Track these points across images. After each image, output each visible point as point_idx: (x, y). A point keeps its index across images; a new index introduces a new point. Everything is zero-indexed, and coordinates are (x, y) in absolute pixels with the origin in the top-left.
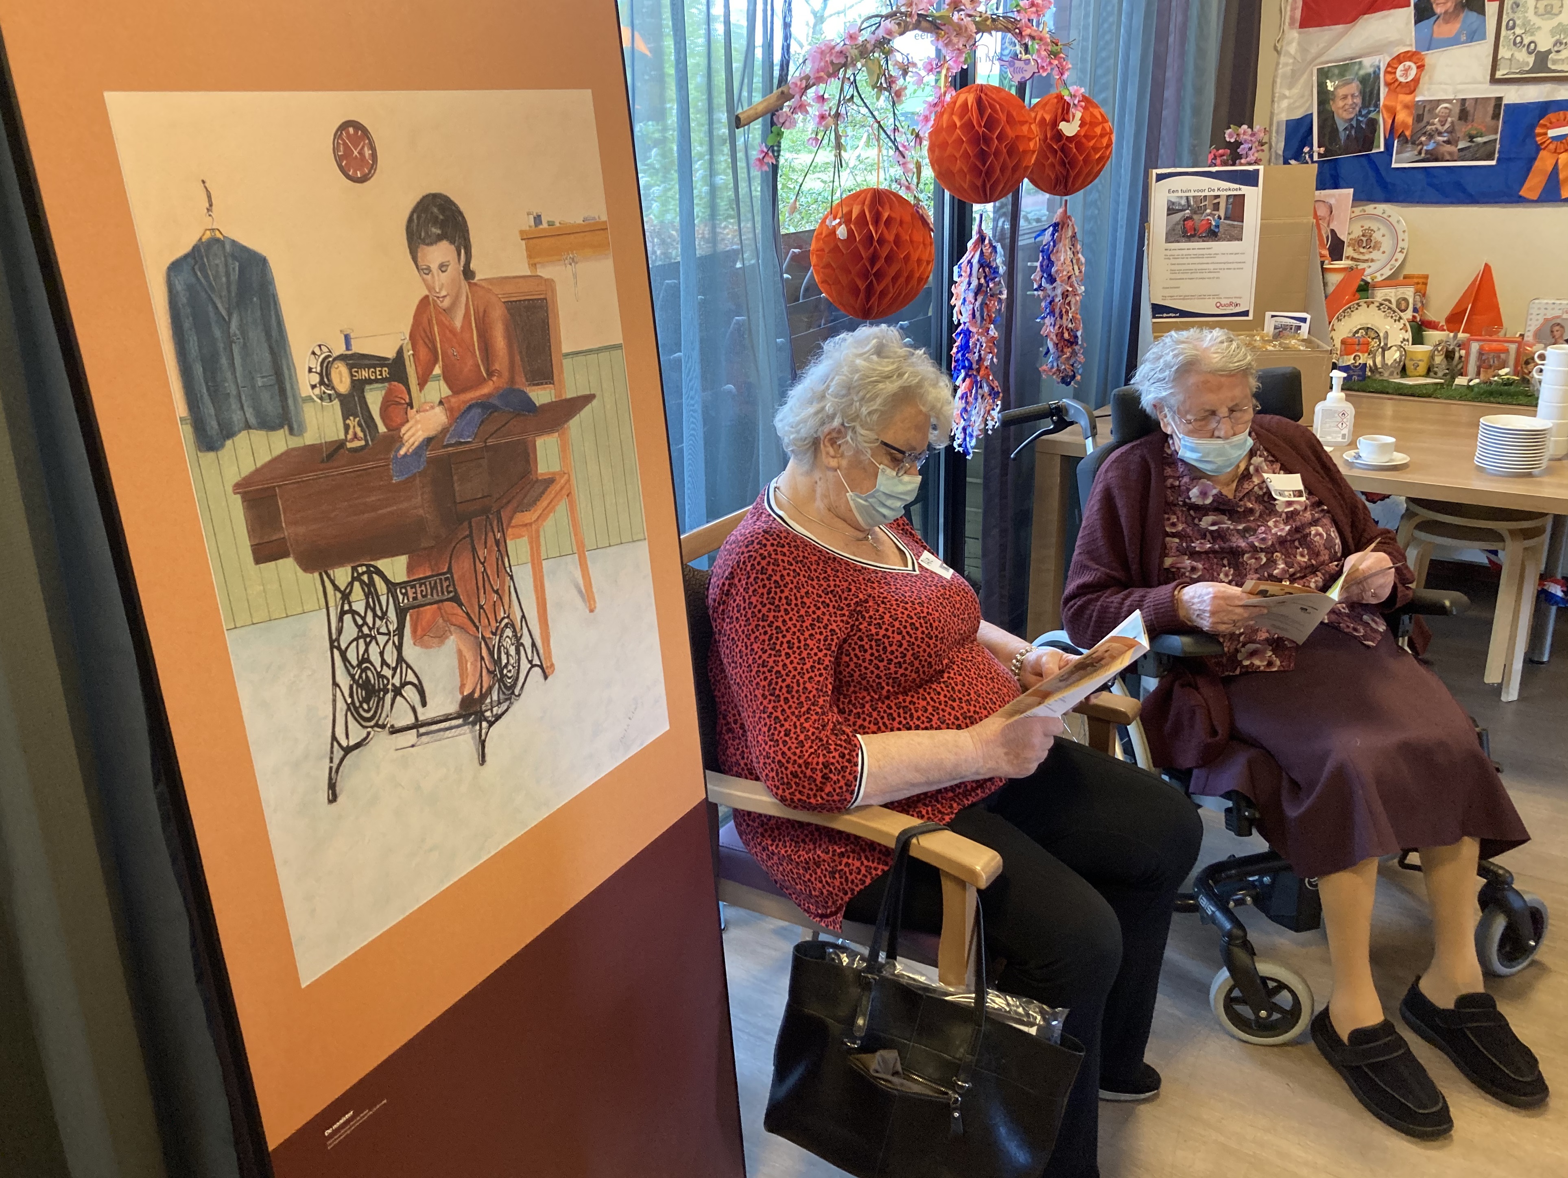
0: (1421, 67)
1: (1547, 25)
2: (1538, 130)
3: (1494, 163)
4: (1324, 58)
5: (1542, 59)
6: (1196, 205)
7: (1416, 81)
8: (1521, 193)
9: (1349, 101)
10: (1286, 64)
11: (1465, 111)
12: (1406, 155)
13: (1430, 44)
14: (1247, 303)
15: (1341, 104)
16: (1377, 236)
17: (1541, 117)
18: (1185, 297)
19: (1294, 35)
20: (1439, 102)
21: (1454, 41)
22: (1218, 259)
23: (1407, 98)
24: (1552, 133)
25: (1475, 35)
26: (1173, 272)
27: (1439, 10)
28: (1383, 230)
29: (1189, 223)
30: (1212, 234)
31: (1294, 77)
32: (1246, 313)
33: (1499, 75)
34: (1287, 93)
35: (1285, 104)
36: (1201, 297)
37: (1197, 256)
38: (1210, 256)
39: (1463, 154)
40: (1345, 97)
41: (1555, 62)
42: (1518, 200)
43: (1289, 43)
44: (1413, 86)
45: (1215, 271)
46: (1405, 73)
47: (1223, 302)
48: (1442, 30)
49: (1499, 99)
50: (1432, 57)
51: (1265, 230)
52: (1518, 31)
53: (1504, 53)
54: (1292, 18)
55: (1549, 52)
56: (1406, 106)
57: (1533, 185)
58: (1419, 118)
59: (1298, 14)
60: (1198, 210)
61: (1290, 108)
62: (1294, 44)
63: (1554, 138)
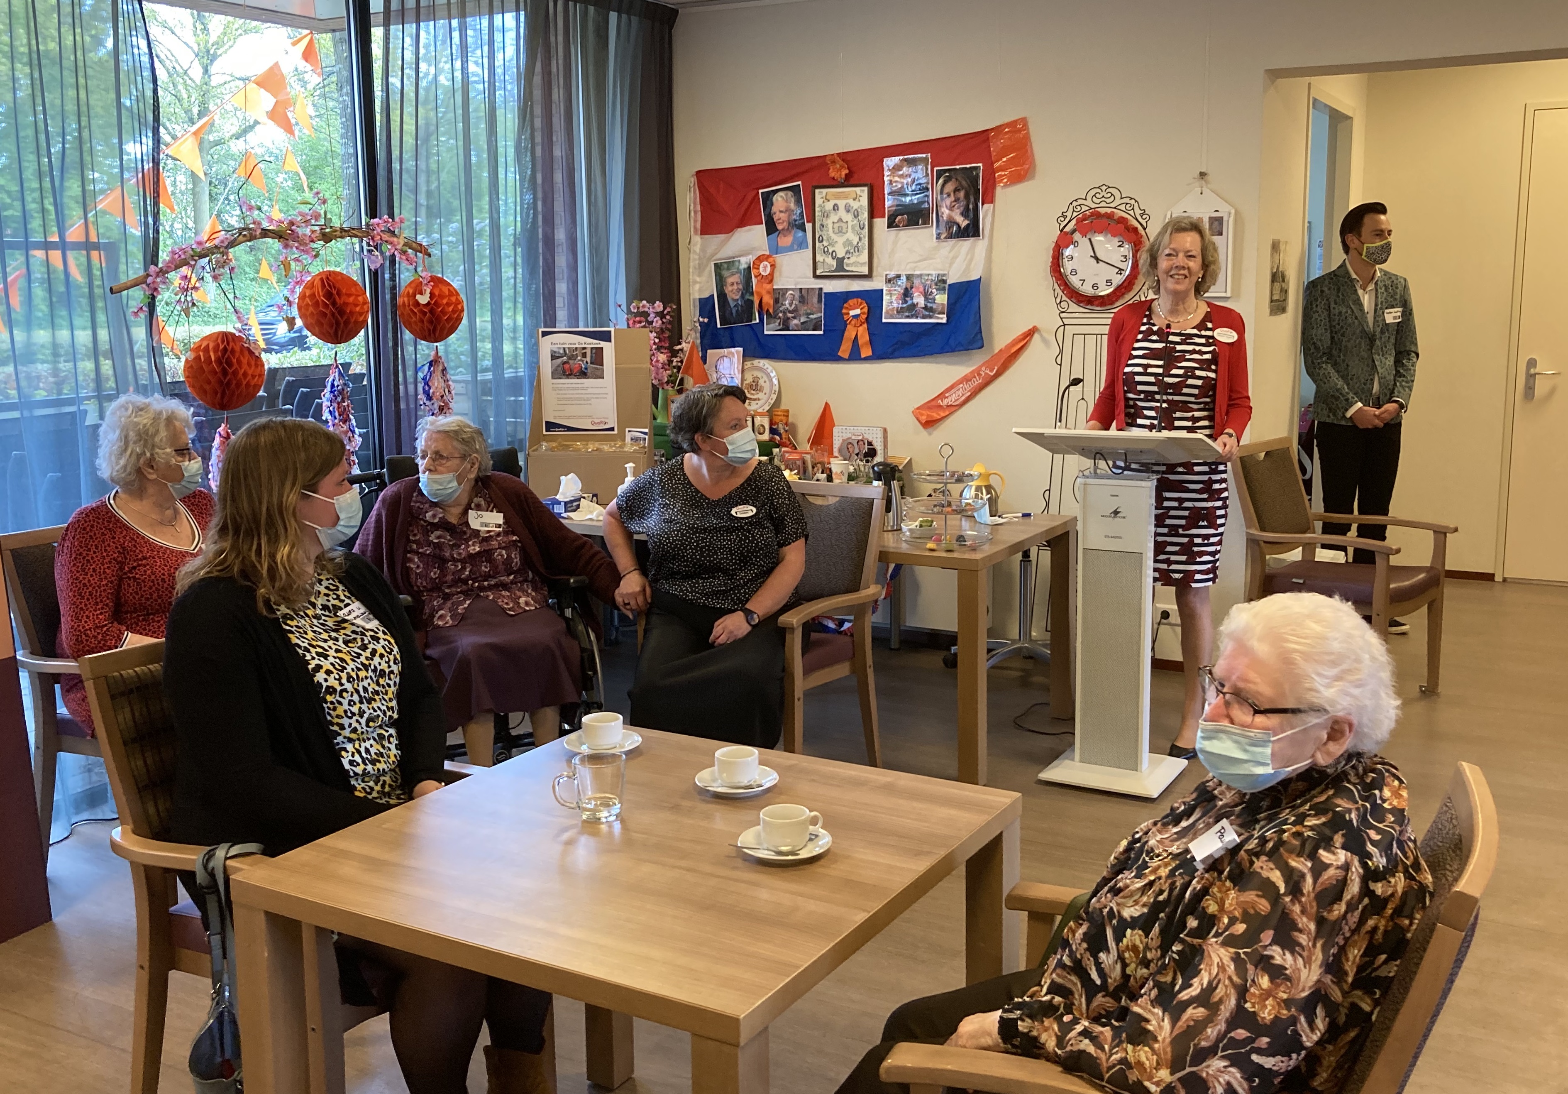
0: (773, 266)
1: (840, 240)
2: (844, 311)
3: (821, 332)
4: (718, 256)
5: (840, 262)
6: (571, 354)
7: (772, 274)
8: (840, 354)
9: (735, 287)
10: (694, 260)
11: (803, 295)
12: (772, 326)
13: (776, 250)
14: (613, 422)
15: (730, 288)
16: (761, 382)
17: (845, 302)
18: (569, 418)
19: (697, 239)
20: (787, 290)
21: (790, 249)
22: (590, 391)
23: (768, 287)
24: (852, 313)
25: (802, 245)
26: (559, 399)
27: (780, 227)
28: (765, 378)
29: (567, 366)
30: (583, 374)
31: (700, 269)
32: (612, 429)
33: (818, 273)
34: (698, 279)
35: (697, 287)
36: (580, 417)
37: (574, 389)
38: (583, 389)
39: (804, 326)
40: (733, 284)
41: (848, 265)
42: (839, 359)
43: (695, 245)
44: (770, 278)
45: (588, 399)
46: (765, 269)
47: (597, 421)
48: (785, 241)
49: (821, 289)
50: (780, 259)
51: (619, 372)
52: (825, 243)
53: (819, 258)
54: (695, 228)
55: (843, 258)
56: (768, 292)
57: (845, 350)
58: (777, 301)
59: (699, 226)
60: (572, 357)
61: (700, 290)
62: (698, 246)
63: (853, 316)
